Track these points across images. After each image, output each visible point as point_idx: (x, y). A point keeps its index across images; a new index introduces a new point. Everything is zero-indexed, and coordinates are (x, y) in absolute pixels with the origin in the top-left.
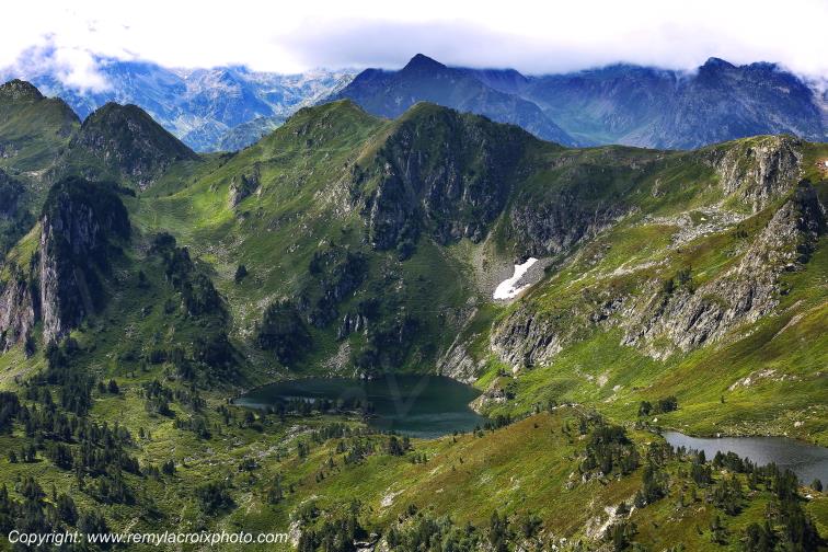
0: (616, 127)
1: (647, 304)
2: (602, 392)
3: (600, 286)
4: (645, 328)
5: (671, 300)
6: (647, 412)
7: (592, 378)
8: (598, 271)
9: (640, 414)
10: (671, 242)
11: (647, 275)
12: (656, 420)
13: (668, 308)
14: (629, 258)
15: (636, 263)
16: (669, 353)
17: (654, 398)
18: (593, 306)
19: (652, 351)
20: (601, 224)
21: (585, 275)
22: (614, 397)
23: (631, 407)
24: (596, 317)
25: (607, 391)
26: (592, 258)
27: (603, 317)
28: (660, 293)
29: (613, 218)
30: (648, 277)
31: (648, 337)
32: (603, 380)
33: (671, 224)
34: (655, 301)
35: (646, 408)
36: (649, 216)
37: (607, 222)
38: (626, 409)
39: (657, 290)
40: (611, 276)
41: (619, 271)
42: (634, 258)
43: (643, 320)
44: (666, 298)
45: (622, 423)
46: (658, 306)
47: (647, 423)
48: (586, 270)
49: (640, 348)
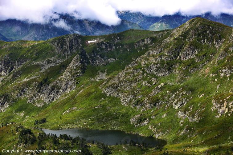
0: (21, 34)
1: (35, 90)
2: (22, 118)
3: (19, 85)
4: (34, 97)
5: (42, 88)
6: (37, 124)
7: (19, 114)
8: (18, 80)
9: (35, 124)
10: (41, 70)
11: (34, 80)
12: (40, 126)
13: (41, 91)
14: (28, 75)
15: (30, 77)
16: (42, 104)
17: (39, 119)
18: (17, 92)
19: (37, 104)
20: (18, 65)
21: (14, 82)
22: (26, 120)
23: (32, 122)
24: (19, 95)
25: (24, 118)
26: (16, 77)
27: (21, 95)
28: (38, 86)
29: (22, 63)
30: (34, 81)
31: (36, 100)
32: (22, 114)
33: (40, 64)
34: (37, 88)
35: (37, 122)
36: (33, 62)
37: (20, 65)
38: (30, 123)
39: (37, 85)
40: (23, 81)
41: (25, 80)
42: (30, 75)
43: (33, 95)
44: (41, 87)
45: (30, 128)
46: (38, 90)
47: (37, 127)
48: (14, 80)
49: (33, 104)
